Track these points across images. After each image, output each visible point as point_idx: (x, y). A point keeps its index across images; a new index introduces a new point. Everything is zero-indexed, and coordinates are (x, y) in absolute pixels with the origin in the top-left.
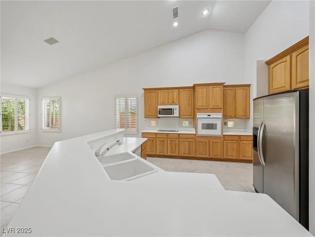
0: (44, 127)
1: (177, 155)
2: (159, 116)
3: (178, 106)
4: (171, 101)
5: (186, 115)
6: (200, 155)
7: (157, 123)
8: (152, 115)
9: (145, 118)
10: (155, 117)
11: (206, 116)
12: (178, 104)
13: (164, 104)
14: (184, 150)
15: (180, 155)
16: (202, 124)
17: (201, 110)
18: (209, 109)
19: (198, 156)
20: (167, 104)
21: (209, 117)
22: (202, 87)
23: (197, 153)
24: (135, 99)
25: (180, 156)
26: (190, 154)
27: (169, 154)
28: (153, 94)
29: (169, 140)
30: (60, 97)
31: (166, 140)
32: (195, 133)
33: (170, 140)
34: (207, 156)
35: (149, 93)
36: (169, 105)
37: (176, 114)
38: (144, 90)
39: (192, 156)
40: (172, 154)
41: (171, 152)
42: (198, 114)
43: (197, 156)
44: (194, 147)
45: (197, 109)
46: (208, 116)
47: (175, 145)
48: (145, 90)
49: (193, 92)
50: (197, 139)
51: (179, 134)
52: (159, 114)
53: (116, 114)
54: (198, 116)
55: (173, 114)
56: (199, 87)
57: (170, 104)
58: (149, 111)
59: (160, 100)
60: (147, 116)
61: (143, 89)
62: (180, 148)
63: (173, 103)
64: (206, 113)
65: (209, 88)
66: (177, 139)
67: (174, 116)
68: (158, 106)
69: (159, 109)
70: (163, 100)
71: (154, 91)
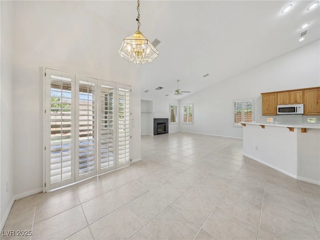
2: (278, 113)
3: (302, 105)
4: (292, 101)
7: (275, 120)
8: (271, 113)
9: (263, 115)
10: (274, 114)
12: (302, 103)
13: (284, 104)
20: (288, 104)
24: (252, 101)
28: (272, 97)
35: (268, 96)
37: (300, 111)
48: (263, 94)
52: (279, 112)
55: (296, 112)
57: (291, 103)
58: (268, 110)
59: (280, 101)
60: (265, 114)
61: (261, 94)
63: (296, 102)
67: (298, 113)
68: (278, 106)
69: (279, 108)
70: (283, 101)
71: (273, 94)
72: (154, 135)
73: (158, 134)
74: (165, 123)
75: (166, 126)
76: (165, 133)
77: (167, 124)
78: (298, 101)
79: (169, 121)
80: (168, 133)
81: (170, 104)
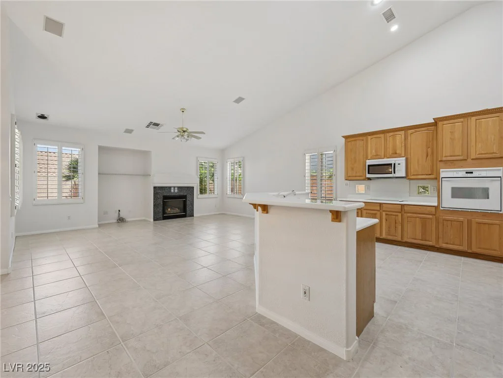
0: (229, 192)
1: (399, 239)
2: (368, 176)
3: (404, 158)
4: (390, 151)
5: (420, 174)
6: (447, 243)
7: (368, 188)
8: (358, 175)
9: (346, 180)
10: (363, 178)
11: (463, 174)
12: (403, 155)
13: (377, 156)
14: (412, 232)
15: (405, 240)
16: (453, 188)
17: (451, 163)
18: (469, 160)
19: (444, 246)
20: (382, 157)
21: (469, 175)
22: (451, 121)
23: (441, 241)
24: (332, 152)
25: (406, 242)
26: (426, 240)
27: (384, 236)
28: (360, 143)
29: (384, 213)
30: (244, 158)
31: (378, 213)
32: (436, 204)
33: (386, 214)
34: (464, 248)
35: (353, 142)
36: (388, 158)
37: (401, 171)
38: (344, 139)
39: (430, 243)
40: (390, 238)
41: (389, 233)
42: (442, 171)
43: (440, 245)
44: (434, 229)
45: (440, 161)
46: (466, 173)
47: (396, 223)
48: (346, 137)
49: (435, 132)
50: (441, 215)
51: (403, 205)
52: (369, 173)
53: (305, 176)
54: (442, 175)
55: (394, 173)
56: (445, 122)
57: (389, 156)
58: (352, 169)
59: (371, 151)
60: (349, 177)
61: (343, 137)
62: (405, 229)
63: (395, 154)
64: (462, 167)
65: (469, 120)
66: (400, 213)
67: (396, 176)
68: (367, 161)
69: (369, 166)
70: (376, 151)
71: (361, 138)
72: (155, 219)
73: (166, 218)
74: (185, 197)
75: (188, 203)
76: (184, 216)
77: (188, 198)
78: (397, 152)
79: (196, 191)
80: (193, 216)
81: (197, 158)
